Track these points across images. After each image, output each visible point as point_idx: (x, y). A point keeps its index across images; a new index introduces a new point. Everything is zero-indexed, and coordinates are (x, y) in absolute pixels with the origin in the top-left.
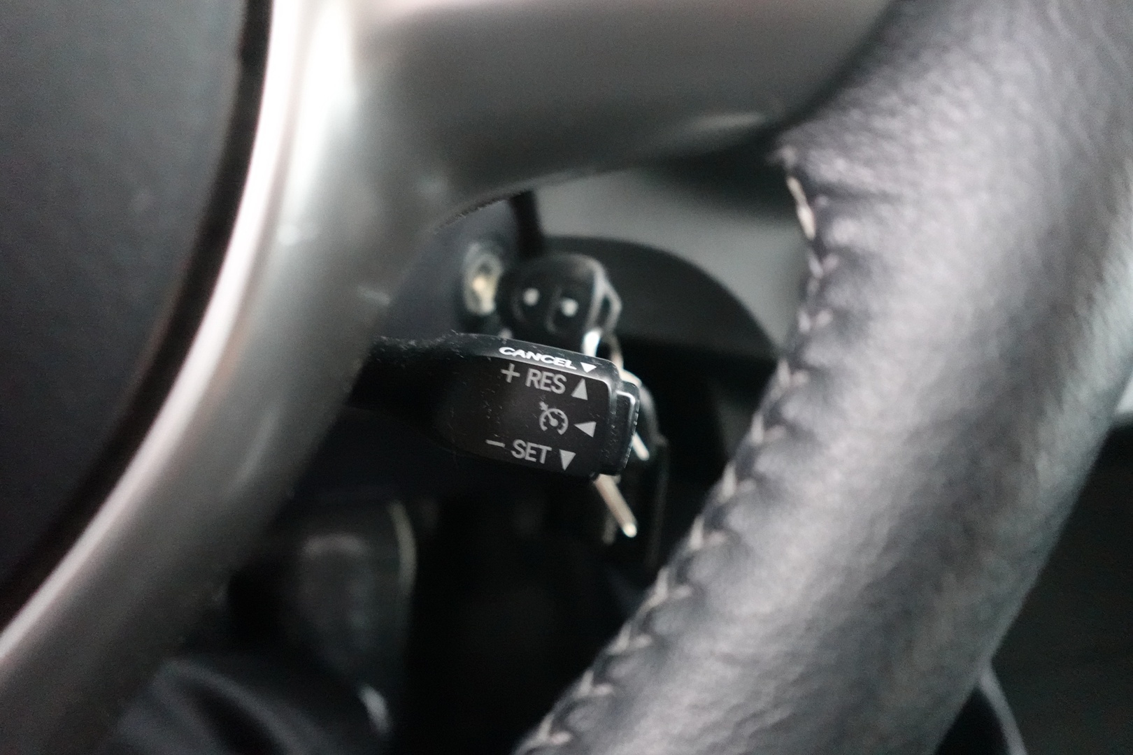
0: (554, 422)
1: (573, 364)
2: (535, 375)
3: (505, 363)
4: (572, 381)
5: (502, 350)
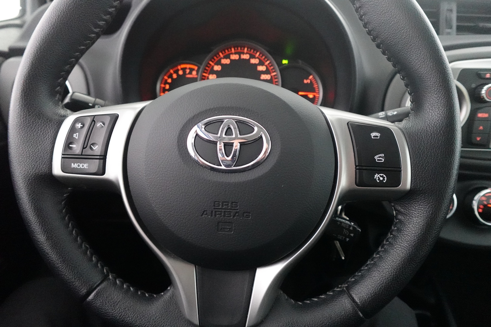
0: (346, 233)
1: (350, 223)
2: (343, 224)
3: (338, 221)
4: (350, 226)
5: (337, 218)
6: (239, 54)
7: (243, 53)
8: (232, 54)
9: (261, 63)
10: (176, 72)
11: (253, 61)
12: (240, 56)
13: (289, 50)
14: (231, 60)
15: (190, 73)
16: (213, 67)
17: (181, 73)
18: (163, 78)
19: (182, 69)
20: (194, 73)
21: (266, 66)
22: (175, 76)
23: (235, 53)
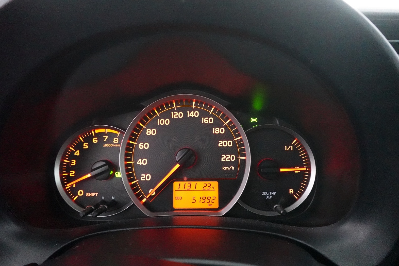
6: (185, 111)
7: (191, 110)
8: (174, 111)
9: (217, 124)
10: (88, 140)
11: (205, 120)
12: (185, 114)
13: (258, 105)
14: (172, 120)
15: (110, 141)
16: (145, 130)
17: (95, 140)
18: (67, 150)
19: (97, 135)
20: (116, 140)
21: (225, 127)
22: (86, 146)
23: (178, 110)
